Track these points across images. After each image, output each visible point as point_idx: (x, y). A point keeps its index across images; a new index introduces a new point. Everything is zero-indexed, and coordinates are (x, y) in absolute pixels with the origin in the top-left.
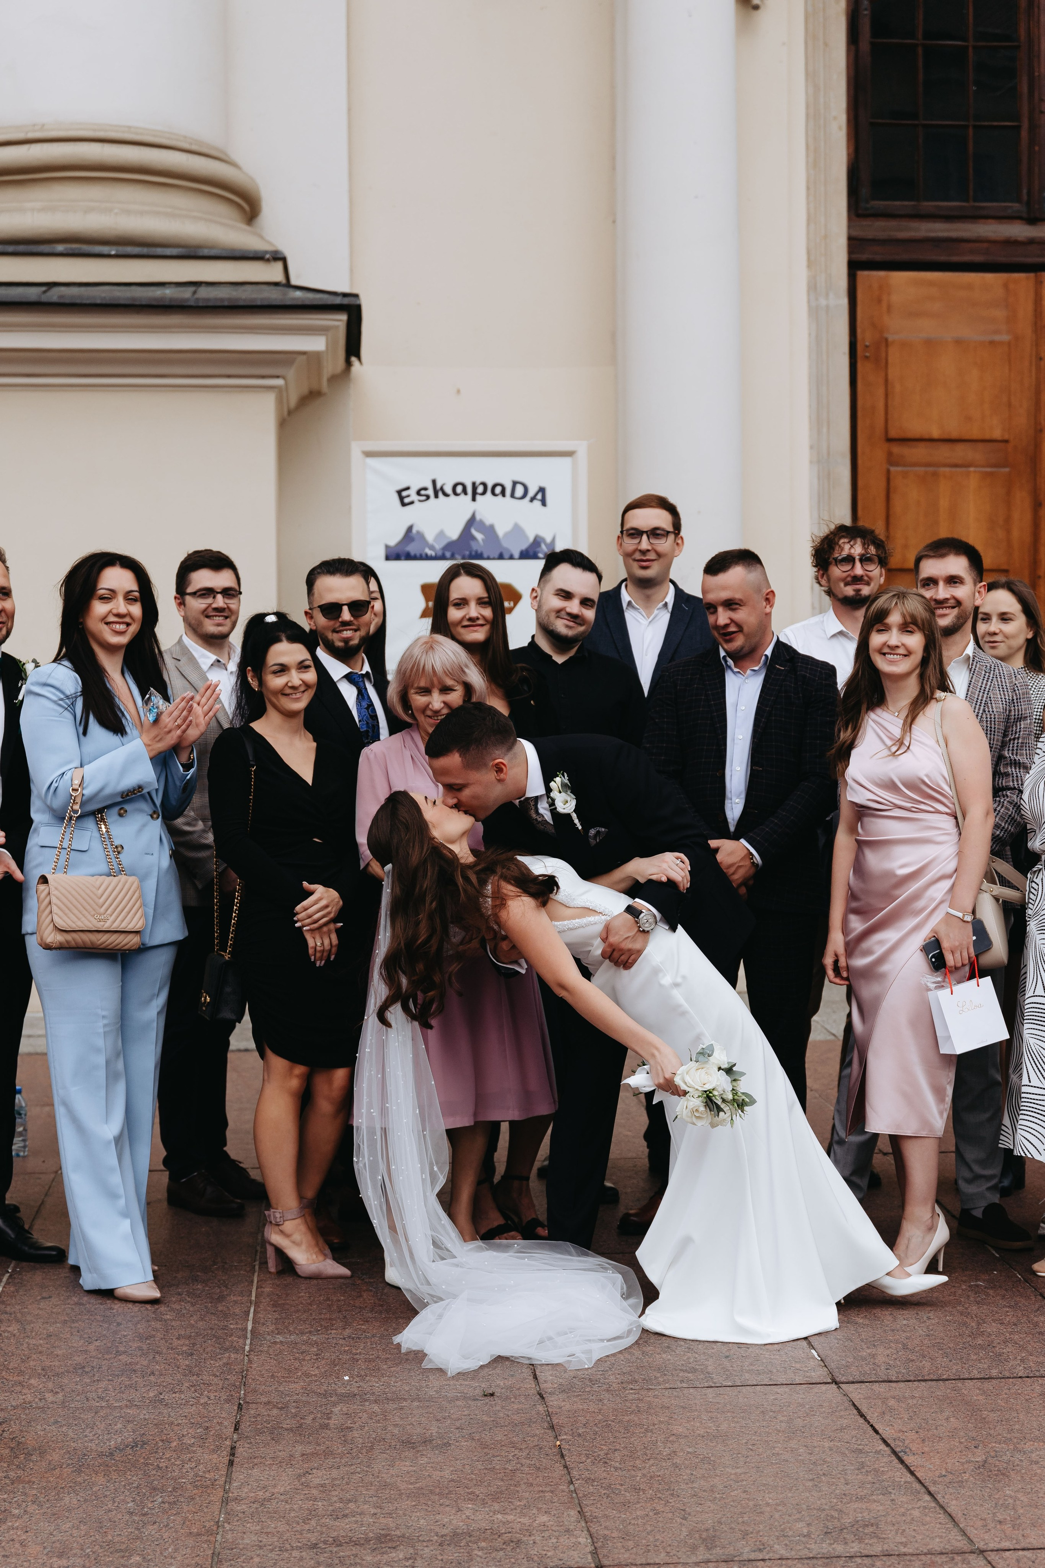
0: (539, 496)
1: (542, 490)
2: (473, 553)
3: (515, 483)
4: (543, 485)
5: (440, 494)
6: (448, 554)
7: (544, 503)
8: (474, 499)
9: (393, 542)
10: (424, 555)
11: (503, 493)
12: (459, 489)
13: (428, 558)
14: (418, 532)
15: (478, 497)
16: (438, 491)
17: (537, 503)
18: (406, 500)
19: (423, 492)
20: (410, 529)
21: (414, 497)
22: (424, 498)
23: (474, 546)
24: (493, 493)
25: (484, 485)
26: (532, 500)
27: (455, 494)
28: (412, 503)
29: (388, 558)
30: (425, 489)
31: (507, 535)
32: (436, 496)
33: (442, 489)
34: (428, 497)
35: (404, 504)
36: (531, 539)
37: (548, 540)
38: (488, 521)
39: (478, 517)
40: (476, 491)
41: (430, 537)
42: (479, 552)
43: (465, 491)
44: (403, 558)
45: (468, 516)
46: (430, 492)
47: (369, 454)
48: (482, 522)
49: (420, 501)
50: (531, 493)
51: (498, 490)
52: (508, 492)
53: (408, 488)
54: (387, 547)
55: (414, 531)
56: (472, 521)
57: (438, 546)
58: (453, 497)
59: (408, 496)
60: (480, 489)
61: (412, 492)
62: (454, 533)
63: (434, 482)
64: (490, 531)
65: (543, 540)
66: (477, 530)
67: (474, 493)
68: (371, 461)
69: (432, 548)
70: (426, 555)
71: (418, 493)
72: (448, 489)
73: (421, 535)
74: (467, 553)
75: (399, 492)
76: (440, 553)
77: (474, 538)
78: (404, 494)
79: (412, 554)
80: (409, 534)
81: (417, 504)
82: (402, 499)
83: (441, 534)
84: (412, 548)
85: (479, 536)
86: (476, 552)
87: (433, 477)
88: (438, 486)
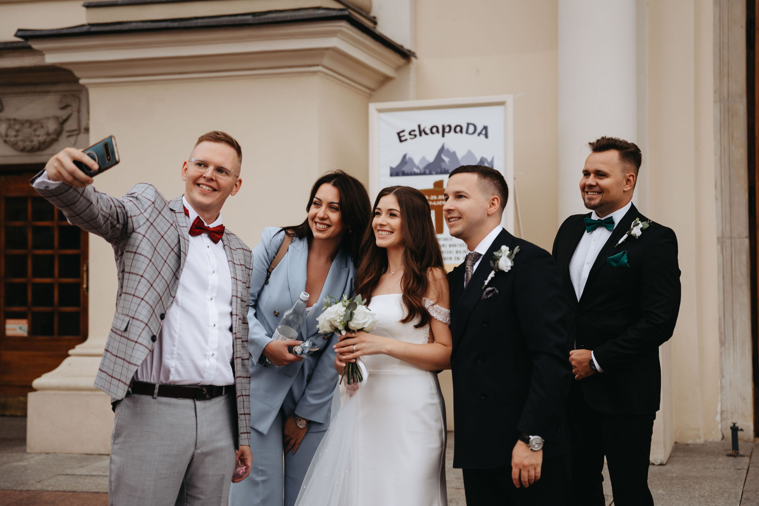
0: (484, 132)
1: (485, 128)
2: (443, 170)
3: (468, 124)
4: (486, 125)
5: (423, 134)
6: (427, 172)
7: (486, 136)
8: (443, 136)
9: (394, 165)
10: (413, 173)
11: (461, 131)
12: (434, 130)
13: (415, 174)
14: (410, 158)
15: (446, 134)
16: (422, 132)
17: (482, 137)
18: (403, 139)
19: (413, 133)
20: (405, 156)
21: (407, 136)
22: (413, 137)
23: (444, 166)
24: (455, 132)
25: (450, 126)
26: (479, 134)
27: (432, 133)
28: (406, 140)
29: (391, 175)
30: (414, 131)
31: (463, 157)
32: (421, 135)
33: (424, 130)
34: (415, 136)
35: (401, 141)
36: (478, 159)
37: (489, 160)
38: (452, 149)
39: (446, 147)
40: (444, 131)
41: (417, 161)
42: (446, 169)
43: (438, 131)
44: (400, 174)
45: (439, 147)
46: (417, 133)
47: (380, 111)
48: (448, 150)
49: (411, 139)
50: (478, 130)
51: (458, 129)
52: (464, 130)
53: (403, 131)
54: (391, 169)
55: (407, 157)
56: (442, 150)
57: (422, 167)
58: (430, 135)
59: (404, 136)
60: (447, 129)
61: (406, 133)
62: (431, 158)
63: (419, 126)
64: (453, 155)
65: (486, 160)
66: (445, 155)
67: (444, 132)
68: (383, 115)
69: (418, 168)
70: (414, 172)
71: (410, 134)
72: (428, 131)
73: (411, 160)
74: (439, 170)
75: (398, 134)
76: (422, 171)
77: (443, 161)
78: (401, 134)
79: (406, 172)
80: (405, 160)
81: (409, 141)
82: (400, 137)
83: (424, 159)
84: (406, 169)
85: (446, 159)
86: (445, 170)
87: (419, 123)
88: (422, 129)
